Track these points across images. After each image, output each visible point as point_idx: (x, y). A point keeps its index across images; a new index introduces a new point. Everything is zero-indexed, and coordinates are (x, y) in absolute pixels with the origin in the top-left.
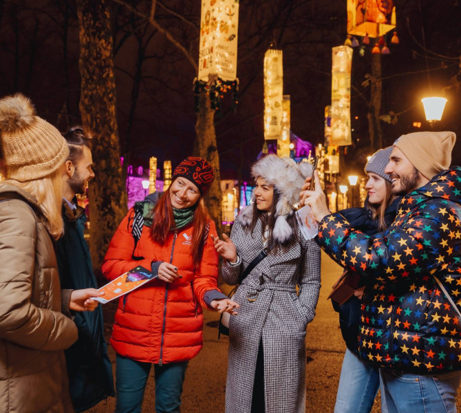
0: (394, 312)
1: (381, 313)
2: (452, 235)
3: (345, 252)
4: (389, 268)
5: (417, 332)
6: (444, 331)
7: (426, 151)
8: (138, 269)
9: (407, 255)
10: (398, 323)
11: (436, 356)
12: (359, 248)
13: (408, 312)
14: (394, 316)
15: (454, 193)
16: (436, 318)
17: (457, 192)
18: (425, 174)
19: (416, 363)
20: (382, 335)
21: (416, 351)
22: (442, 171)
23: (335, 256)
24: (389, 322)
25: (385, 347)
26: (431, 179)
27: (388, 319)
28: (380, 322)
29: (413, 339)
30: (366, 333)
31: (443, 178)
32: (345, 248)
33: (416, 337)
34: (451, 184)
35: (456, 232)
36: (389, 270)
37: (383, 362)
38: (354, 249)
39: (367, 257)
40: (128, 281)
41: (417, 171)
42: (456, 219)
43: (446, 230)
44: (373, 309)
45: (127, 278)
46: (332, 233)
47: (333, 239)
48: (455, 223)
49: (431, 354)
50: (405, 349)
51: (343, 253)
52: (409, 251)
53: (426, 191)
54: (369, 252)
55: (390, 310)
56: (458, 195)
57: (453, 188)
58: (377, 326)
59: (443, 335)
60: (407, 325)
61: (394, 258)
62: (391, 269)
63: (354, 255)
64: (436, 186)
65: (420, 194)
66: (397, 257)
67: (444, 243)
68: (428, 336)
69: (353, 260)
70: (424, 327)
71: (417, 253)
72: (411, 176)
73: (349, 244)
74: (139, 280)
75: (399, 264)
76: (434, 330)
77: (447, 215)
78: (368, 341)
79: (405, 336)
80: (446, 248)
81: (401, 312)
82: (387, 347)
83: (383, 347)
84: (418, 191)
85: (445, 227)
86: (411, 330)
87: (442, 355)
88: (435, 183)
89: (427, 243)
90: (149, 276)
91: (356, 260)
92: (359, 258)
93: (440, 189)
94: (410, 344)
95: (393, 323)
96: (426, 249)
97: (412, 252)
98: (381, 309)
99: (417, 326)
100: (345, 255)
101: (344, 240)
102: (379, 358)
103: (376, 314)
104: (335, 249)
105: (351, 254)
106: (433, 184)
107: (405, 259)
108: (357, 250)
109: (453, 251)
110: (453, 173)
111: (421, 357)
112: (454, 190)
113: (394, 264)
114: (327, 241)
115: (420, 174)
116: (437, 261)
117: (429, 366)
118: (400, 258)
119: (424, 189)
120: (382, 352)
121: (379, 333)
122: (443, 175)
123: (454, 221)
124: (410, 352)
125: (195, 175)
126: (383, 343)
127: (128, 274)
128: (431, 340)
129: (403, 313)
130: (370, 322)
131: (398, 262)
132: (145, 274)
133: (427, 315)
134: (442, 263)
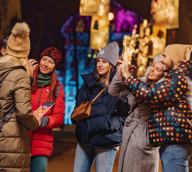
0: (162, 120)
1: (157, 121)
2: (182, 86)
3: (138, 91)
4: (155, 96)
5: (172, 126)
6: (183, 125)
7: (177, 53)
8: (46, 103)
9: (163, 92)
10: (164, 124)
11: (180, 136)
12: (144, 88)
13: (168, 119)
14: (163, 121)
15: (187, 73)
16: (179, 120)
17: (188, 72)
18: (176, 63)
19: (172, 139)
20: (158, 130)
21: (172, 134)
22: (184, 62)
23: (134, 92)
24: (161, 124)
25: (160, 135)
26: (179, 66)
27: (160, 123)
28: (157, 125)
29: (171, 129)
30: (152, 131)
31: (183, 66)
32: (137, 89)
33: (172, 128)
34: (186, 68)
35: (184, 85)
36: (155, 98)
37: (160, 142)
38: (142, 89)
39: (147, 92)
40: (43, 109)
41: (172, 62)
42: (185, 80)
43: (180, 84)
44: (154, 120)
45: (42, 108)
46: (132, 83)
47: (133, 85)
48: (184, 82)
49: (178, 135)
50: (168, 134)
51: (137, 91)
52: (164, 91)
53: (175, 71)
54: (148, 90)
55: (161, 119)
56: (188, 73)
57: (187, 70)
58: (156, 127)
59: (182, 127)
60: (168, 124)
61: (157, 92)
62: (156, 97)
63: (141, 91)
64: (180, 69)
65: (173, 72)
66: (159, 92)
67: (178, 89)
68: (176, 127)
69: (141, 93)
70: (174, 124)
71: (167, 92)
72: (170, 64)
73: (140, 87)
74: (48, 108)
75: (159, 95)
76: (178, 125)
77: (181, 78)
78: (152, 134)
79: (168, 129)
80: (179, 91)
81: (165, 119)
82: (161, 134)
83: (159, 135)
84: (173, 71)
85: (179, 83)
86: (170, 126)
87: (182, 136)
88: (180, 68)
89: (171, 89)
90: (52, 104)
91: (142, 93)
92: (144, 92)
93: (181, 70)
94: (170, 132)
95: (163, 124)
96: (171, 91)
97: (165, 91)
98: (157, 120)
99: (172, 124)
100: (138, 92)
101: (137, 85)
102: (158, 140)
103: (155, 122)
104: (134, 89)
105: (140, 91)
106: (179, 68)
107: (162, 93)
108: (143, 89)
109: (182, 93)
110: (188, 64)
111: (174, 137)
112: (187, 71)
113: (157, 95)
114: (130, 87)
115: (174, 63)
116: (176, 96)
117: (177, 140)
118: (160, 93)
119: (175, 70)
120: (159, 137)
121: (157, 129)
122: (183, 64)
123: (184, 81)
124: (170, 134)
125: (52, 54)
126: (159, 133)
127: (42, 106)
128: (178, 130)
129: (166, 119)
130: (153, 126)
131: (159, 94)
132: (49, 104)
133: (176, 119)
134: (178, 97)
